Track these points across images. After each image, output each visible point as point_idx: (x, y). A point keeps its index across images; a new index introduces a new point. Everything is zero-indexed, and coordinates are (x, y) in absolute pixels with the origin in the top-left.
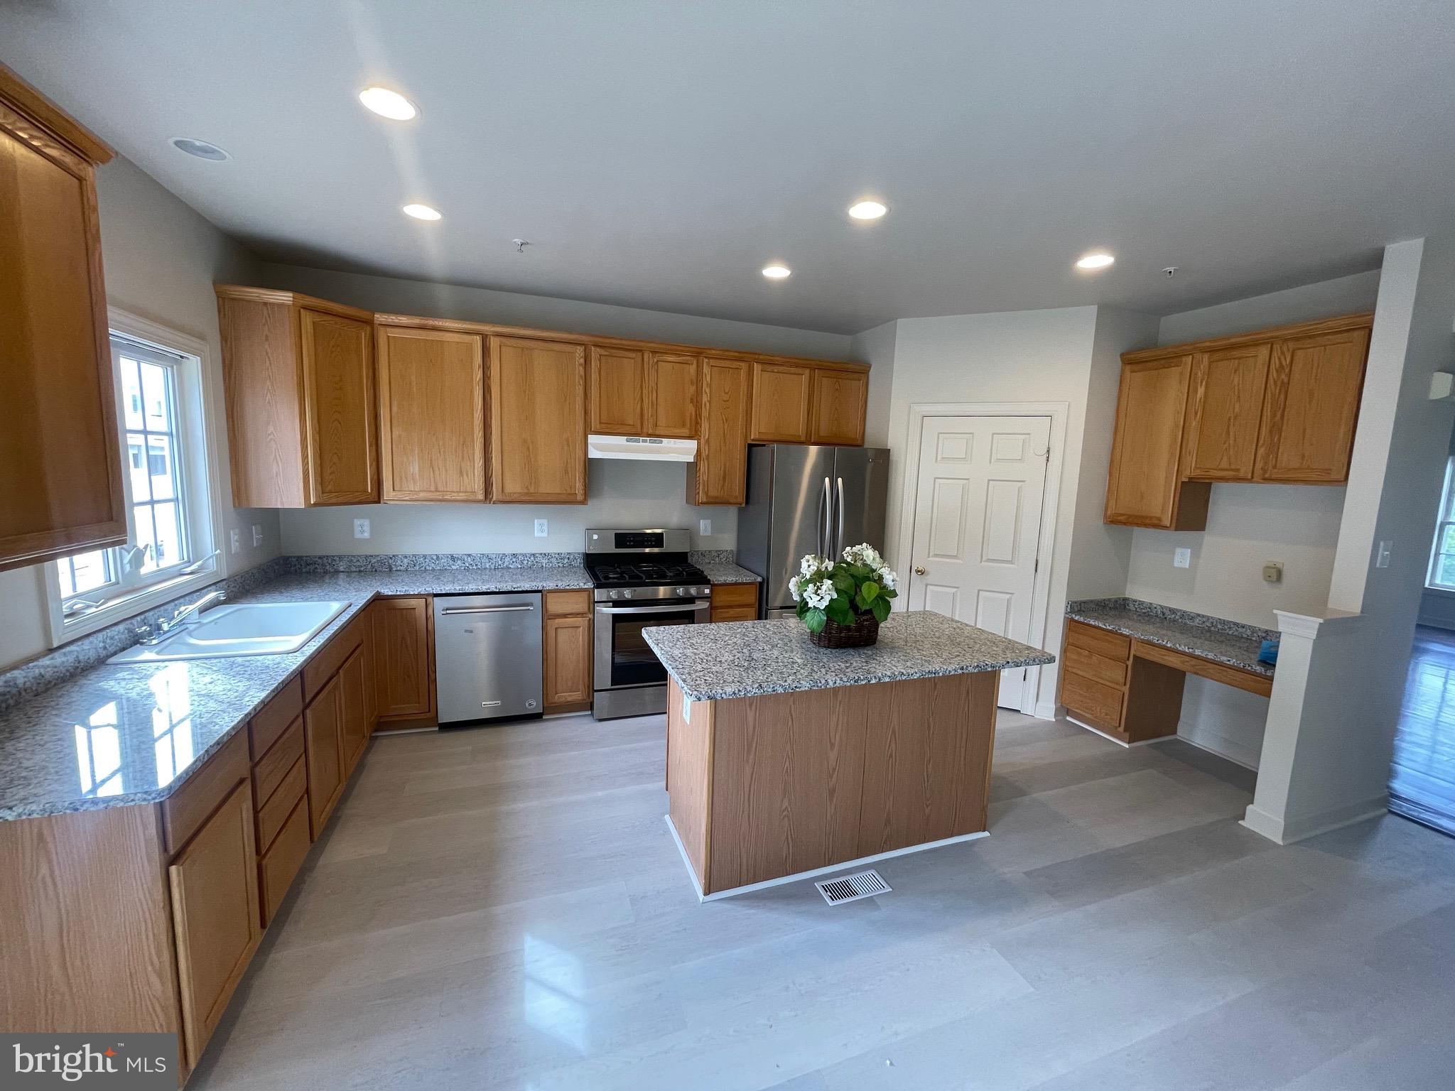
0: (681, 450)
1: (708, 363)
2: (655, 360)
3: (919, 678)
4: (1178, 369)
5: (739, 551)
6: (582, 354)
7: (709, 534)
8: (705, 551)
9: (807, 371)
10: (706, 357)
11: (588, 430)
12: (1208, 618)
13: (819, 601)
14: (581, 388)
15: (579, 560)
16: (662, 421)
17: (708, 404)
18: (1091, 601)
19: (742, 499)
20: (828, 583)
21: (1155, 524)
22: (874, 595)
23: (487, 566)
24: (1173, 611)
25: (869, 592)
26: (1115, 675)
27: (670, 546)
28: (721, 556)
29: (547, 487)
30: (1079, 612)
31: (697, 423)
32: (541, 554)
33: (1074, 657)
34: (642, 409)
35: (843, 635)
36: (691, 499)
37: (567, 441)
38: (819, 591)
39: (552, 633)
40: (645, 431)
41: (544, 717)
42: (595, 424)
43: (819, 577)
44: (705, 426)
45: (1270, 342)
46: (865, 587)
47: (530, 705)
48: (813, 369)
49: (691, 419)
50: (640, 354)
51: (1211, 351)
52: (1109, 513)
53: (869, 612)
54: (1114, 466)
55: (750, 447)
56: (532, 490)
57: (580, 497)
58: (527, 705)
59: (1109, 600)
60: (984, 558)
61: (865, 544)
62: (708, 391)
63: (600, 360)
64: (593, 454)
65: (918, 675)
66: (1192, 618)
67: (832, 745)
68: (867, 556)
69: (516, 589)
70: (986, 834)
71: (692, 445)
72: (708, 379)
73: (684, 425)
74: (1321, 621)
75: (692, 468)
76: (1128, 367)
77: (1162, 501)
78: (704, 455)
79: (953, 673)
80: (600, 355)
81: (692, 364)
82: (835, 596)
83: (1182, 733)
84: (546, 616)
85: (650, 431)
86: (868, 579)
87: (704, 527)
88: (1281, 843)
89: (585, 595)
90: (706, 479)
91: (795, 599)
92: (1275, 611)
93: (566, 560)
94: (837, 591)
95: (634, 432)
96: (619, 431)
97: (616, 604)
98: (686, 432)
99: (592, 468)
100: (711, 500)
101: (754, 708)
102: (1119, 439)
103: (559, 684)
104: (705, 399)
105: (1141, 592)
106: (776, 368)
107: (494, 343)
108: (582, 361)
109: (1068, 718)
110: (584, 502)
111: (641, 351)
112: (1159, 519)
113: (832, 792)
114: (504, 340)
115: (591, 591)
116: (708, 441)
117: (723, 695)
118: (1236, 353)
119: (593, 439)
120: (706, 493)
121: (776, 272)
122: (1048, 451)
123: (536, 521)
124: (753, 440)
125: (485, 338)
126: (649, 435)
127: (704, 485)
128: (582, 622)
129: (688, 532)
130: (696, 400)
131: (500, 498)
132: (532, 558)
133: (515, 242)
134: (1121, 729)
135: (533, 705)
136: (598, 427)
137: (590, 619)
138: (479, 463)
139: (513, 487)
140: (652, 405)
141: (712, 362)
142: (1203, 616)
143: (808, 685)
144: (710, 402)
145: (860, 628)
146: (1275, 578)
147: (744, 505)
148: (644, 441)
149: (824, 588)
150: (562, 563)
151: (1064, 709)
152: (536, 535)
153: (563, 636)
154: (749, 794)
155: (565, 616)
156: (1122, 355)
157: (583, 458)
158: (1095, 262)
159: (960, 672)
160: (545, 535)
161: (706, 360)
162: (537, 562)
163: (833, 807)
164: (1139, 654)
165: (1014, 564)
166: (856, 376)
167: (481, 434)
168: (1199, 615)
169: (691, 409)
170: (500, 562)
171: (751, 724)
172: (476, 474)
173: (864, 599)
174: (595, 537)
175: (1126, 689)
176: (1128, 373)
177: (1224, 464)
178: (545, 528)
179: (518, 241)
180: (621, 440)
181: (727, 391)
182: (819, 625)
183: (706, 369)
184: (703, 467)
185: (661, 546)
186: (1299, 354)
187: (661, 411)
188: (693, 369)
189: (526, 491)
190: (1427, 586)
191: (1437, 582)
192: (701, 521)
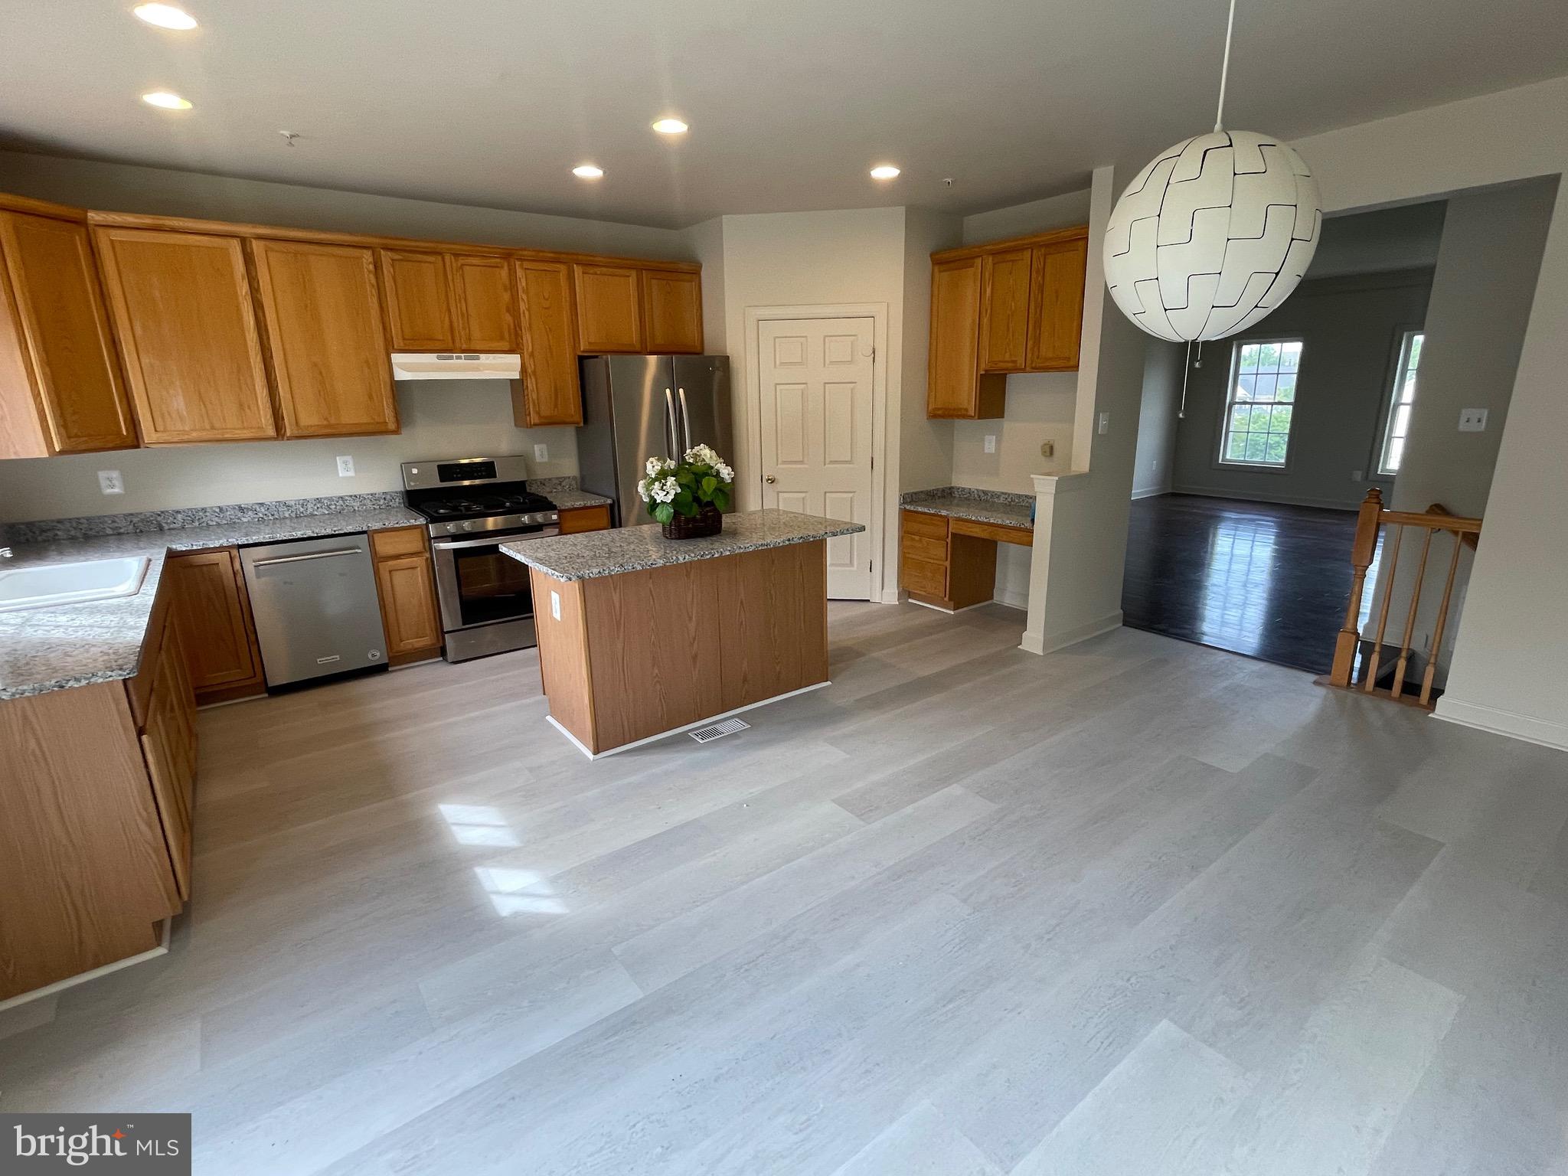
0: (504, 366)
1: (521, 266)
2: (459, 265)
3: (754, 551)
4: (971, 271)
5: (583, 478)
6: (371, 259)
7: (546, 459)
8: (545, 480)
9: (634, 273)
10: (517, 259)
11: (390, 348)
12: (1009, 495)
13: (666, 495)
14: (375, 300)
15: (397, 500)
16: (476, 334)
17: (527, 313)
18: (922, 492)
19: (578, 417)
20: (671, 480)
21: (964, 415)
22: (712, 487)
23: (287, 516)
24: (985, 493)
25: (708, 485)
26: (939, 553)
27: (502, 476)
28: (563, 484)
29: (350, 416)
30: (911, 503)
31: (517, 335)
32: (351, 496)
33: (909, 543)
34: (451, 322)
35: (690, 526)
36: (521, 419)
37: (367, 362)
38: (664, 487)
39: (385, 577)
40: (458, 345)
41: (390, 669)
42: (398, 342)
43: (663, 475)
44: (527, 338)
45: (1032, 247)
46: (705, 481)
47: (373, 655)
48: (640, 270)
49: (509, 331)
50: (440, 258)
51: (994, 254)
52: (930, 408)
53: (711, 504)
54: (931, 366)
55: (581, 360)
56: (333, 421)
57: (392, 426)
58: (370, 656)
59: (938, 490)
60: (827, 461)
61: (702, 445)
62: (525, 297)
63: (393, 266)
64: (401, 375)
65: (753, 548)
66: (999, 497)
67: (690, 619)
68: (705, 455)
69: (337, 532)
70: (829, 683)
71: (515, 359)
72: (524, 284)
73: (502, 338)
74: (1057, 478)
75: (516, 387)
76: (936, 269)
77: (967, 394)
78: (529, 371)
79: (781, 545)
80: (392, 260)
81: (502, 267)
82: (679, 490)
83: (997, 598)
84: (377, 559)
85: (464, 346)
86: (706, 474)
87: (540, 452)
88: (1042, 654)
89: (417, 533)
90: (535, 397)
91: (645, 500)
92: (1032, 476)
93: (382, 502)
94: (680, 485)
95: (445, 349)
96: (429, 348)
97: (455, 538)
98: (506, 346)
99: (400, 391)
100: (543, 420)
101: (618, 591)
102: (934, 336)
103: (402, 630)
104: (523, 307)
105: (964, 481)
106: (598, 270)
107: (257, 247)
108: (371, 267)
109: (910, 600)
110: (396, 432)
111: (440, 253)
112: (966, 410)
113: (695, 658)
114: (268, 243)
115: (424, 528)
116: (532, 355)
117: (591, 575)
118: (1009, 257)
119: (396, 358)
120: (538, 413)
121: (588, 172)
122: (874, 352)
123: (338, 458)
124: (583, 352)
125: (244, 241)
126: (463, 351)
127: (534, 403)
128: (420, 562)
129: (522, 459)
130: (513, 309)
131: (296, 433)
132: (341, 502)
133: (282, 135)
134: (946, 599)
135: (376, 656)
136: (402, 344)
137: (427, 559)
138: (262, 392)
139: (310, 419)
140: (463, 315)
141: (526, 265)
142: (1006, 494)
143: (662, 562)
144: (529, 310)
145: (705, 517)
146: (1048, 454)
147: (582, 424)
148: (458, 358)
149: (668, 484)
150: (380, 503)
151: (905, 593)
152: (341, 475)
153: (399, 578)
154: (623, 666)
155: (398, 557)
156: (931, 255)
157: (388, 380)
158: (885, 173)
159: (787, 542)
160: (351, 473)
161: (518, 263)
162: (347, 506)
163: (697, 672)
164: (953, 531)
165: (853, 464)
166: (688, 277)
167: (259, 358)
168: (1003, 493)
169: (508, 318)
170: (302, 509)
171: (617, 605)
172: (261, 407)
173: (705, 492)
174: (415, 471)
175: (948, 564)
176: (937, 275)
177: (1007, 357)
178: (351, 465)
179: (287, 133)
180: (430, 358)
181: (547, 297)
182: (668, 517)
183: (520, 273)
184: (531, 383)
185: (496, 477)
186: (1049, 260)
187: (474, 324)
188: (504, 273)
189: (325, 423)
190: (1220, 462)
191: (1228, 457)
192: (536, 446)
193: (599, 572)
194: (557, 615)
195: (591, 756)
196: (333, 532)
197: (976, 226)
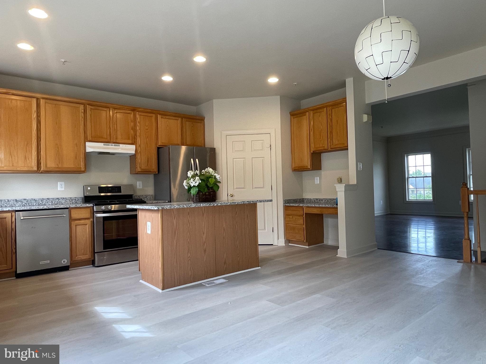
0: (129, 149)
1: (138, 114)
2: (115, 112)
3: (230, 205)
4: (305, 117)
5: (155, 195)
6: (83, 108)
7: (141, 187)
8: (140, 195)
9: (180, 118)
10: (137, 111)
11: (86, 140)
12: (326, 199)
13: (195, 183)
14: (83, 122)
15: (80, 200)
16: (119, 137)
17: (139, 131)
18: (292, 199)
19: (156, 170)
20: (197, 178)
21: (306, 170)
22: (213, 182)
23: (34, 204)
24: (317, 199)
25: (212, 181)
26: (301, 221)
27: (124, 192)
28: (148, 197)
29: (68, 164)
30: (288, 203)
31: (135, 138)
32: (62, 198)
33: (288, 219)
34: (110, 132)
35: (204, 197)
36: (134, 172)
37: (76, 144)
38: (195, 180)
39: (73, 227)
40: (112, 140)
41: (70, 269)
42: (89, 138)
43: (194, 176)
44: (138, 139)
45: (326, 107)
46: (210, 180)
47: (64, 262)
48: (182, 118)
49: (132, 137)
50: (108, 109)
51: (313, 110)
52: (293, 167)
53: (212, 188)
54: (292, 151)
55: (158, 148)
56: (60, 166)
57: (83, 169)
58: (62, 262)
59: (298, 199)
60: (254, 187)
61: (209, 168)
62: (139, 125)
63: (91, 110)
64: (88, 150)
65: (229, 203)
66: (322, 200)
67: (204, 233)
68: (210, 171)
69: (57, 208)
70: (260, 268)
71: (133, 147)
72: (139, 120)
73: (129, 139)
74: (345, 185)
75: (133, 158)
76: (292, 117)
77: (307, 161)
78: (138, 152)
79: (240, 203)
80: (91, 109)
81: (131, 114)
82: (200, 182)
83: (325, 242)
84: (71, 220)
85: (114, 141)
86: (210, 177)
87: (139, 185)
88: (346, 257)
89: (89, 210)
90: (140, 161)
91: (186, 188)
92: (335, 185)
93: (74, 201)
94: (201, 180)
95: (107, 142)
96: (100, 140)
97: (104, 212)
98: (130, 141)
99: (88, 156)
100: (142, 170)
101: (176, 219)
102: (293, 141)
103: (77, 251)
104: (138, 128)
105: (308, 195)
106: (167, 117)
107: (42, 102)
108: (83, 111)
109: (290, 244)
110: (83, 172)
111: (109, 108)
112: (307, 166)
113: (205, 251)
114: (46, 100)
115: (92, 208)
116: (140, 146)
117: (167, 207)
118: (318, 111)
119: (88, 144)
120: (141, 168)
121: (167, 78)
122: (271, 146)
123: (58, 183)
124: (159, 146)
125: (38, 99)
126: (114, 143)
127: (139, 164)
128: (89, 222)
129: (132, 186)
130: (134, 129)
131: (45, 169)
132: (57, 200)
133: (61, 61)
134: (305, 241)
135: (65, 262)
136: (91, 139)
137: (91, 221)
138: (34, 153)
139: (51, 164)
140: (115, 129)
141: (140, 113)
142: (325, 199)
143: (194, 205)
144: (140, 129)
145: (210, 194)
146: (340, 181)
147: (157, 173)
148: (111, 145)
149: (196, 179)
150: (76, 200)
151: (288, 241)
152: (58, 189)
153: (79, 228)
154: (176, 251)
155: (80, 219)
156: (290, 113)
157: (84, 152)
158: (273, 80)
159: (243, 203)
160: (63, 189)
161: (137, 113)
162: (59, 202)
163: (206, 256)
164: (306, 212)
165: (264, 188)
166: (200, 121)
167: (36, 141)
168: (324, 199)
169: (132, 132)
170: (41, 202)
171: (175, 225)
172: (33, 158)
173: (210, 184)
174: (89, 188)
175: (304, 226)
176: (292, 119)
177: (321, 146)
178: (63, 186)
179: (63, 60)
180: (101, 145)
181: (147, 125)
182: (196, 192)
183: (137, 116)
184: (138, 156)
185: (121, 192)
186: (333, 110)
187: (119, 133)
188: (132, 115)
189: (57, 166)
190: (407, 200)
191: (410, 198)
192: (137, 182)
193: (170, 207)
194: (149, 232)
195: (160, 291)
196: (55, 207)
197: (306, 103)
